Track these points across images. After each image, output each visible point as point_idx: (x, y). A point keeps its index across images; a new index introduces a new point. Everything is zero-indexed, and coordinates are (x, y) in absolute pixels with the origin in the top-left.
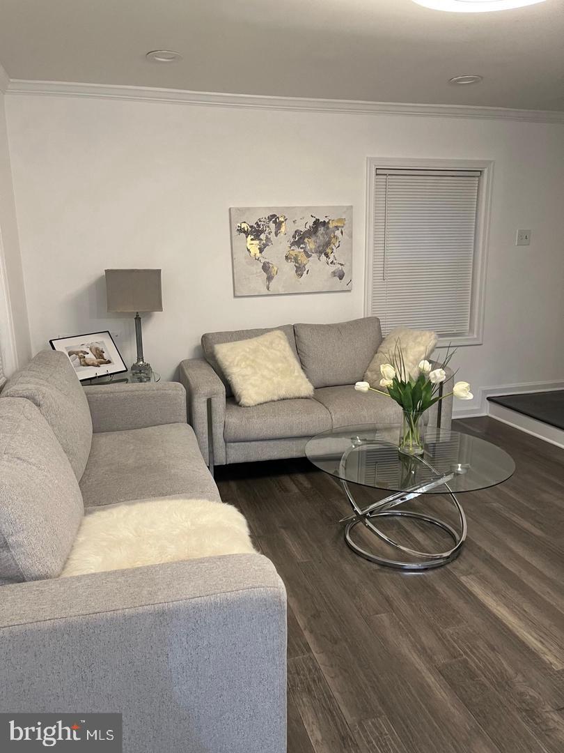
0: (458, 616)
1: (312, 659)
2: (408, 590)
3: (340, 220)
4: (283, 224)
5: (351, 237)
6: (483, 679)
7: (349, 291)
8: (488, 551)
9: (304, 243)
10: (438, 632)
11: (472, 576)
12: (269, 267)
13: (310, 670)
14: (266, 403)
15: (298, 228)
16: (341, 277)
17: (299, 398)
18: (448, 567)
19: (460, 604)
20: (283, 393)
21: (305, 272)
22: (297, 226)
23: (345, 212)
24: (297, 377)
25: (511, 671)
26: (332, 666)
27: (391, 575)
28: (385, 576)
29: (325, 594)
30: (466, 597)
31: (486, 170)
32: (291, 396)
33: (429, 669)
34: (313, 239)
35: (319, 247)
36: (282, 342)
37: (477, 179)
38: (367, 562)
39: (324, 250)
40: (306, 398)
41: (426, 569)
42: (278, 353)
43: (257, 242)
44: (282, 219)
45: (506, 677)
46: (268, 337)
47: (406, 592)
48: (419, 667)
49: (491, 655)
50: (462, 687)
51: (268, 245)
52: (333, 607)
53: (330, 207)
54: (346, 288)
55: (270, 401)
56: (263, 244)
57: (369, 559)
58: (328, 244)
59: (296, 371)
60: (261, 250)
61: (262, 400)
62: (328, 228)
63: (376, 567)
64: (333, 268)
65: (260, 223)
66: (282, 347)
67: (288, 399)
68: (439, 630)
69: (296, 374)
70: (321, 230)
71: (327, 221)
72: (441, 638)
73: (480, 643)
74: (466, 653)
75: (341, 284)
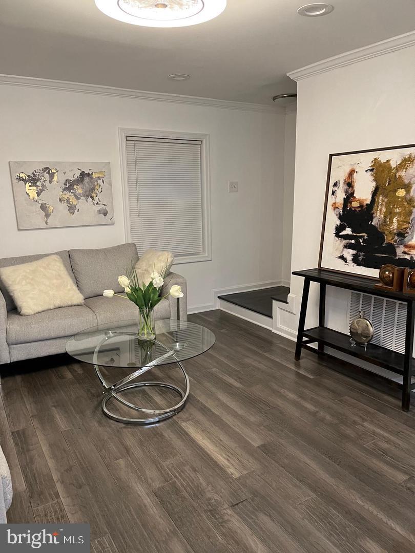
0: (175, 451)
1: (60, 504)
2: (143, 439)
3: (101, 172)
4: (55, 175)
5: (111, 185)
6: (185, 493)
7: (113, 224)
8: (204, 402)
9: (73, 189)
10: (159, 465)
11: (190, 422)
12: (46, 207)
13: (56, 512)
14: (43, 311)
15: (67, 178)
16: (105, 214)
17: (72, 306)
18: (175, 418)
19: (177, 443)
20: (58, 303)
21: (76, 211)
22: (67, 177)
23: (104, 167)
24: (69, 290)
25: (204, 484)
26: (74, 505)
27: (133, 430)
28: (127, 432)
29: (79, 452)
30: (183, 437)
31: (204, 141)
32: (65, 305)
33: (147, 494)
34: (80, 186)
35: (86, 192)
36: (58, 264)
37: (199, 146)
38: (116, 423)
39: (89, 194)
40: (78, 305)
41: (158, 422)
42: (54, 272)
43: (35, 188)
44: (54, 171)
45: (200, 489)
46: (45, 261)
47: (141, 440)
48: (140, 494)
49: (193, 475)
50: (169, 502)
51: (44, 190)
52: (83, 460)
53: (92, 163)
54: (110, 222)
55: (47, 310)
56: (40, 189)
57: (117, 421)
58: (93, 190)
59: (69, 285)
60: (38, 194)
61: (40, 309)
62: (92, 178)
63: (123, 425)
64: (98, 208)
65: (35, 174)
66: (58, 267)
67: (62, 307)
68: (159, 464)
69: (69, 287)
70: (87, 179)
71: (90, 173)
72: (160, 469)
73: (187, 468)
74: (176, 477)
75: (107, 219)
